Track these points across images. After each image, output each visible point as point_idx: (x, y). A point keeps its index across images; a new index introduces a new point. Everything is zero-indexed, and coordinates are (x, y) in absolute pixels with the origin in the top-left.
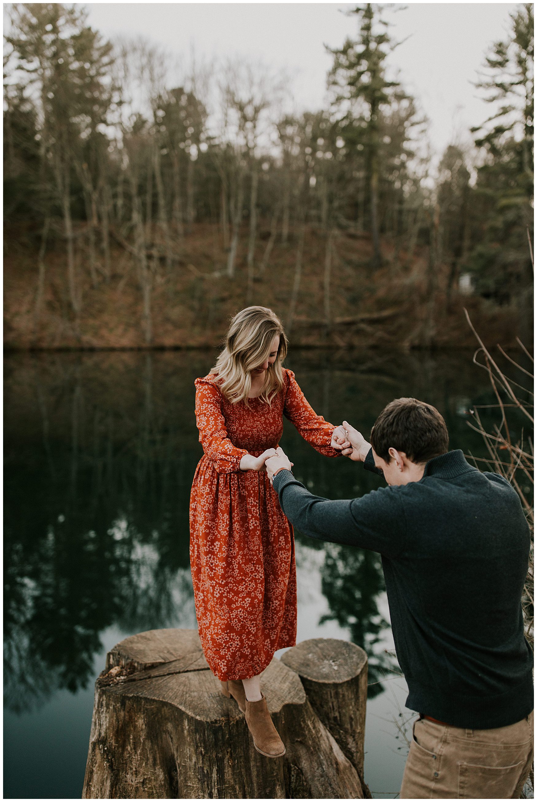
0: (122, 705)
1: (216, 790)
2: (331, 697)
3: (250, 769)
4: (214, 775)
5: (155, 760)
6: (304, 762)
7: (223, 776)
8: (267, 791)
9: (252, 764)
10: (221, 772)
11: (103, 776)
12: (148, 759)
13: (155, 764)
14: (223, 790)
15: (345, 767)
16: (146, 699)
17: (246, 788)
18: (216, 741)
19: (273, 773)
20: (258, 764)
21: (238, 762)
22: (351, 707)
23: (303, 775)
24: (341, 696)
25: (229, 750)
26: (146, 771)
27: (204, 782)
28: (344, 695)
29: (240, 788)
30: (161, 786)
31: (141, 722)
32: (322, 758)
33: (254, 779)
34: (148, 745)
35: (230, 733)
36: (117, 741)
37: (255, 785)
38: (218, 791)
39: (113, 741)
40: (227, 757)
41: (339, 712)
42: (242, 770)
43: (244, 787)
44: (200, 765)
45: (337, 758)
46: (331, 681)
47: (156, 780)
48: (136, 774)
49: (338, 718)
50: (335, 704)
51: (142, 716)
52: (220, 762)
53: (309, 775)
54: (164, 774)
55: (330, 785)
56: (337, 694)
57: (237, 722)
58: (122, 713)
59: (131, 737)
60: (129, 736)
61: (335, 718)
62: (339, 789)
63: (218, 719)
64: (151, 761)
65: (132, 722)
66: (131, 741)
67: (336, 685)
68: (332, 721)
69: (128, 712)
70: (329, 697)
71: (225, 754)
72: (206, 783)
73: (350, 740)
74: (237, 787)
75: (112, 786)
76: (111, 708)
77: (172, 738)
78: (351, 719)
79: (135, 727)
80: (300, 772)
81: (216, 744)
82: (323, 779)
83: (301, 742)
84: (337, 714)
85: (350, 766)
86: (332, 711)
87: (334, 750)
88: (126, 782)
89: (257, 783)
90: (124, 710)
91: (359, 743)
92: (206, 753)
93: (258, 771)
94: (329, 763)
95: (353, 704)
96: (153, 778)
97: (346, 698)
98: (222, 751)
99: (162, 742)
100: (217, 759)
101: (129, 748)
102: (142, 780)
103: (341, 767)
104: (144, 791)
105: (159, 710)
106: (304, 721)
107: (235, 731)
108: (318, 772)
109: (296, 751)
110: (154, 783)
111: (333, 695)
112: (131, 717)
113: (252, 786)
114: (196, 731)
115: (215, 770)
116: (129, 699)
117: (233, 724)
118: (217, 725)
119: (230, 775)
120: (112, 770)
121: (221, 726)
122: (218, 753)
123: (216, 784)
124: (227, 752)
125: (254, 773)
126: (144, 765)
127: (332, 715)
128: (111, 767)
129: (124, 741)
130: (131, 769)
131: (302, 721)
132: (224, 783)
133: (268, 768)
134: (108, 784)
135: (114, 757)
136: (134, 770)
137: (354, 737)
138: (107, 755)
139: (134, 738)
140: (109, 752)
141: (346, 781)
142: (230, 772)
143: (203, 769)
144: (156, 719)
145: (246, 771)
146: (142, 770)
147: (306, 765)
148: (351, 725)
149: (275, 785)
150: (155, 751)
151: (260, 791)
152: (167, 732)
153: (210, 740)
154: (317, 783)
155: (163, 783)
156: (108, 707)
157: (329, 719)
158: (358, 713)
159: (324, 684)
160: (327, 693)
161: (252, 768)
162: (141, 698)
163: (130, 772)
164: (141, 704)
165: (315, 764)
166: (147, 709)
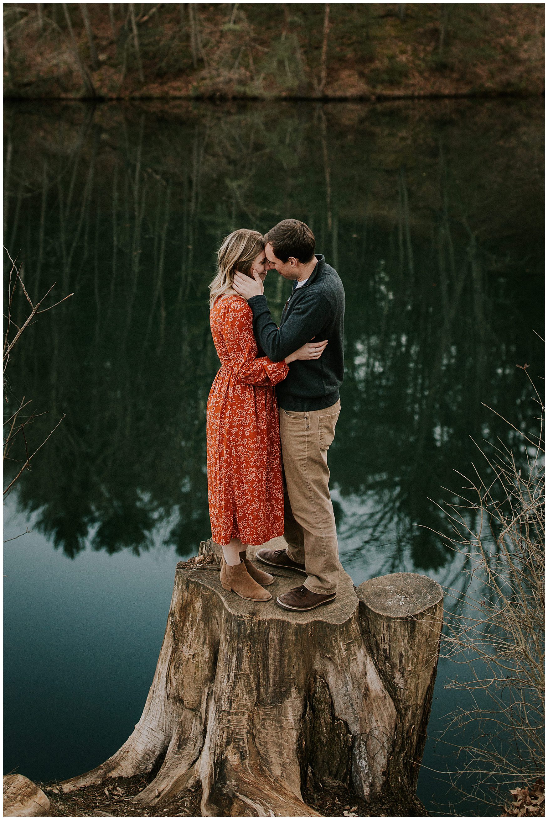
0: (186, 587)
1: (233, 674)
2: (383, 629)
3: (267, 665)
4: (234, 661)
5: (205, 639)
6: (331, 677)
7: (241, 663)
8: (282, 690)
9: (270, 662)
10: (239, 659)
11: (168, 643)
12: (200, 638)
13: (204, 643)
14: (239, 675)
15: (377, 696)
16: (203, 586)
17: (261, 680)
18: (238, 633)
19: (290, 676)
20: (276, 664)
21: (255, 656)
22: (402, 644)
23: (328, 688)
24: (393, 630)
25: (249, 643)
26: (197, 647)
27: (227, 665)
28: (395, 630)
29: (254, 678)
30: (205, 662)
31: (198, 605)
32: (348, 678)
33: (271, 676)
34: (202, 626)
35: (251, 630)
36: (180, 617)
37: (271, 681)
38: (235, 675)
39: (178, 616)
40: (246, 649)
41: (389, 645)
42: (259, 664)
43: (260, 679)
44: (226, 650)
45: (370, 685)
46: (385, 614)
47: (202, 656)
48: (190, 647)
49: (388, 651)
50: (386, 636)
51: (200, 600)
52: (240, 650)
53: (334, 691)
54: (210, 653)
55: (352, 705)
56: (389, 627)
57: (259, 621)
58: (186, 594)
59: (190, 616)
60: (189, 615)
61: (385, 650)
62: (361, 712)
63: (244, 615)
64: (202, 639)
65: (192, 603)
66: (190, 619)
67: (389, 619)
68: (382, 653)
69: (190, 594)
70: (382, 628)
71: (244, 646)
72: (227, 666)
73: (397, 675)
74: (252, 677)
75: (172, 653)
76: (180, 587)
77: (218, 624)
78: (401, 655)
79: (194, 608)
80: (326, 686)
81: (238, 636)
82: (346, 698)
83: (330, 659)
84: (387, 647)
85: (385, 697)
86: (383, 643)
87: (368, 677)
88: (182, 652)
89: (274, 680)
90: (188, 591)
91: (409, 681)
92: (231, 641)
93: (276, 670)
94: (355, 686)
95: (406, 641)
96: (200, 654)
97: (398, 633)
98: (242, 643)
99: (212, 626)
100: (237, 648)
101: (188, 625)
102: (193, 654)
103: (373, 695)
104: (193, 662)
105: (211, 598)
106: (336, 641)
107: (256, 628)
108: (343, 690)
109: (325, 666)
110: (200, 658)
111: (385, 628)
112: (192, 599)
113: (268, 681)
114: (227, 620)
115: (235, 656)
116: (192, 582)
117: (256, 622)
118: (241, 619)
119: (247, 665)
120: (175, 640)
121: (244, 621)
122: (239, 643)
123: (234, 668)
124: (247, 645)
125: (272, 670)
126: (196, 641)
127: (382, 646)
128: (174, 636)
129: (185, 618)
130: (187, 642)
131: (334, 640)
132: (241, 670)
133: (286, 670)
134: (170, 650)
135: (176, 629)
136: (189, 644)
137: (402, 673)
138: (173, 626)
139: (192, 617)
140: (175, 624)
141: (374, 708)
142: (247, 662)
143: (227, 653)
144: (209, 605)
145: (263, 666)
146: (194, 645)
147: (332, 681)
148: (401, 662)
149: (291, 687)
150: (206, 633)
151: (275, 687)
152: (215, 618)
153: (235, 631)
154: (340, 700)
155: (207, 660)
156: (178, 587)
157: (378, 649)
158: (411, 652)
159: (379, 615)
160: (380, 624)
161: (269, 665)
162: (200, 584)
163: (186, 644)
164: (200, 590)
165: (340, 682)
166: (203, 595)
